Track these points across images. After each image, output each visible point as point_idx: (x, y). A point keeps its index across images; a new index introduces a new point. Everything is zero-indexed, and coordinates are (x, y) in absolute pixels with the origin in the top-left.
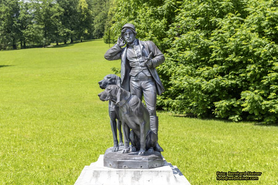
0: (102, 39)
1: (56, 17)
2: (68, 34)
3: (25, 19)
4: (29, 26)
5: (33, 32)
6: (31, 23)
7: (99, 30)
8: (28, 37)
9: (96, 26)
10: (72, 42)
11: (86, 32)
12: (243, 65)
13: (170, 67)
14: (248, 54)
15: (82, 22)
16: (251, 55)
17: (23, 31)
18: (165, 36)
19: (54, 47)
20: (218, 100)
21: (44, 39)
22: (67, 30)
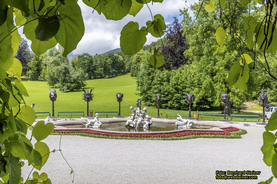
0: (130, 73)
1: (109, 64)
2: (114, 72)
3: (95, 66)
4: (97, 69)
5: (99, 72)
6: (98, 68)
7: (128, 69)
8: (97, 74)
9: (127, 68)
10: (116, 76)
11: (122, 71)
12: (168, 95)
13: (151, 94)
14: (169, 92)
15: (120, 66)
16: (170, 93)
17: (95, 71)
18: (151, 85)
19: (108, 78)
20: (163, 104)
21: (104, 74)
22: (114, 70)
